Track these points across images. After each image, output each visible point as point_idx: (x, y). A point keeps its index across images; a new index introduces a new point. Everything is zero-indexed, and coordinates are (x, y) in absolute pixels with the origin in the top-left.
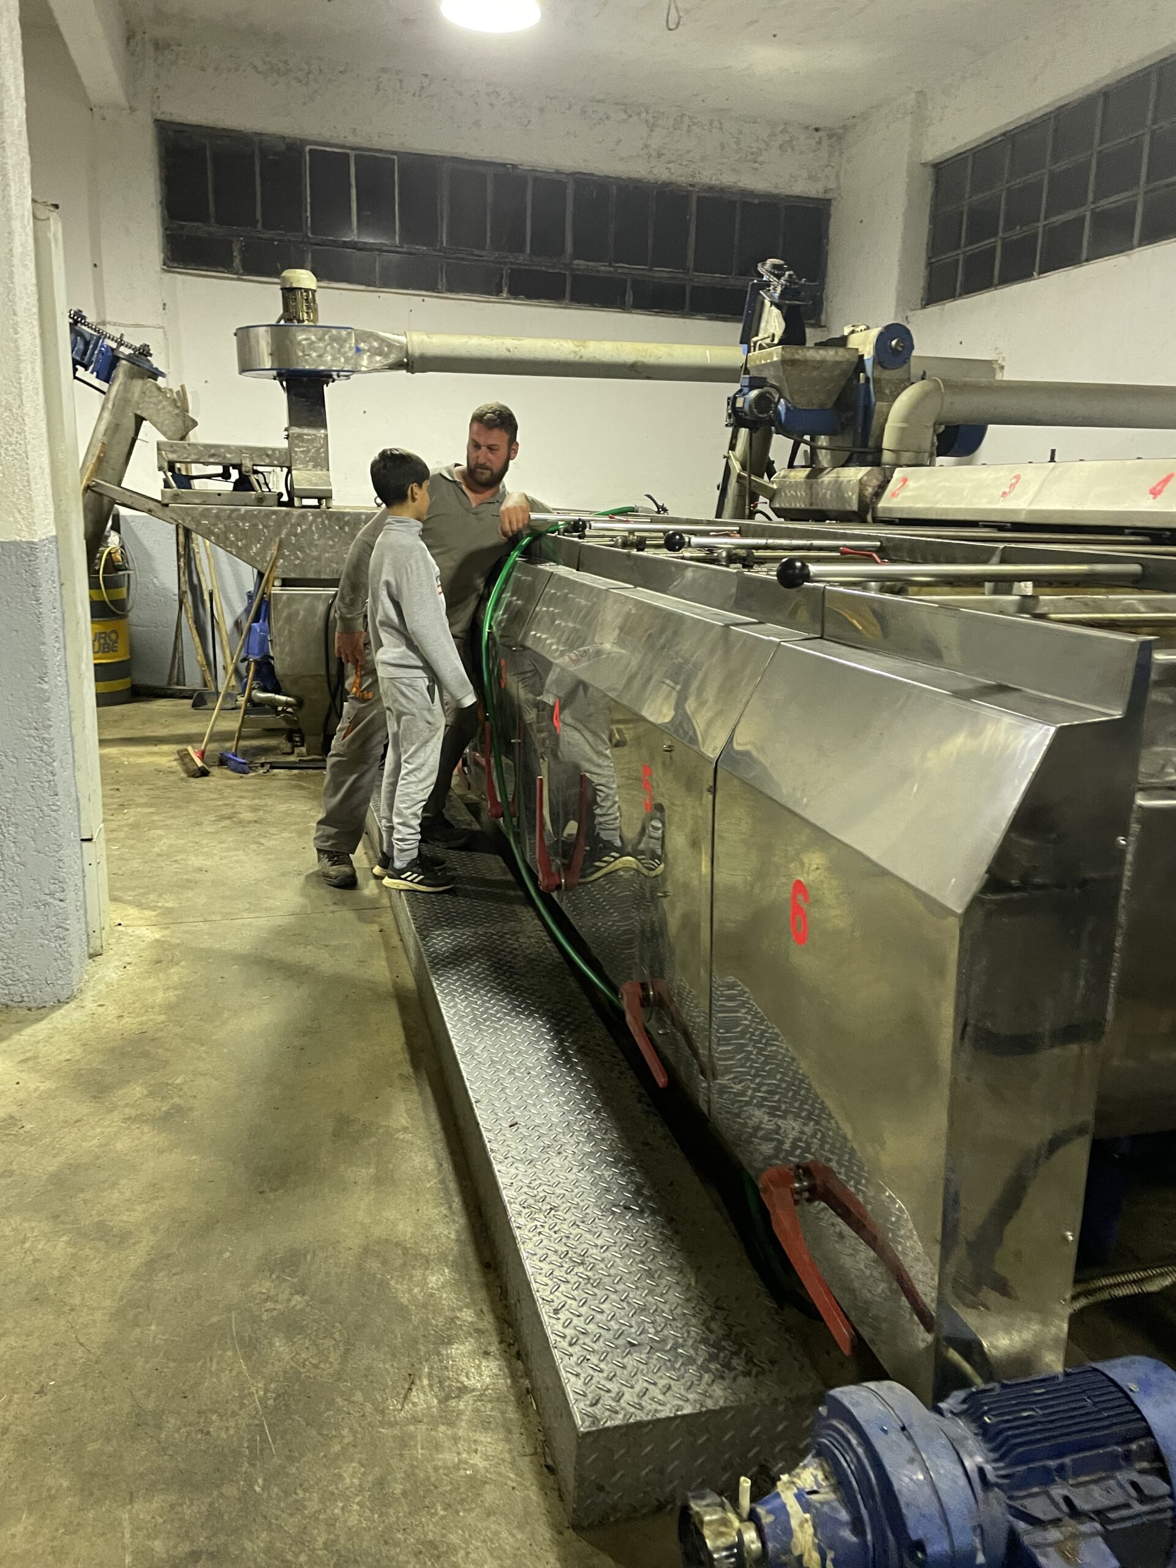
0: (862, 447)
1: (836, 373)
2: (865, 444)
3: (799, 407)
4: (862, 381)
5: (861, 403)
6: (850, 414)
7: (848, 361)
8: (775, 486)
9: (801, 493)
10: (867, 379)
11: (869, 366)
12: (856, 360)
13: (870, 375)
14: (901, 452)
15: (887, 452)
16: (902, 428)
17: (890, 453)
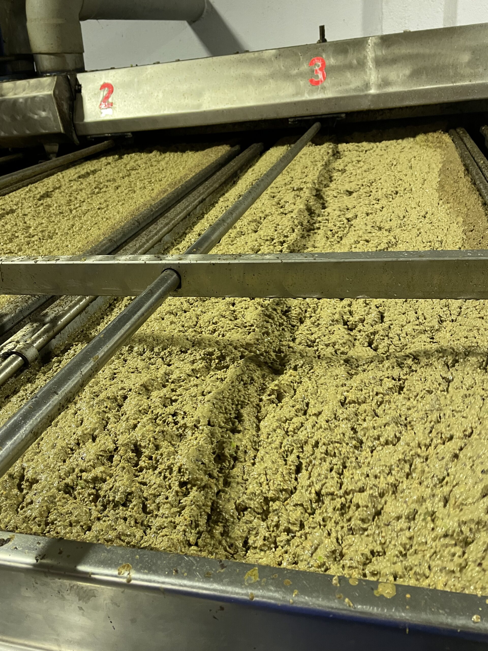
14: (66, 55)
15: (47, 56)
16: (60, 25)
17: (52, 57)
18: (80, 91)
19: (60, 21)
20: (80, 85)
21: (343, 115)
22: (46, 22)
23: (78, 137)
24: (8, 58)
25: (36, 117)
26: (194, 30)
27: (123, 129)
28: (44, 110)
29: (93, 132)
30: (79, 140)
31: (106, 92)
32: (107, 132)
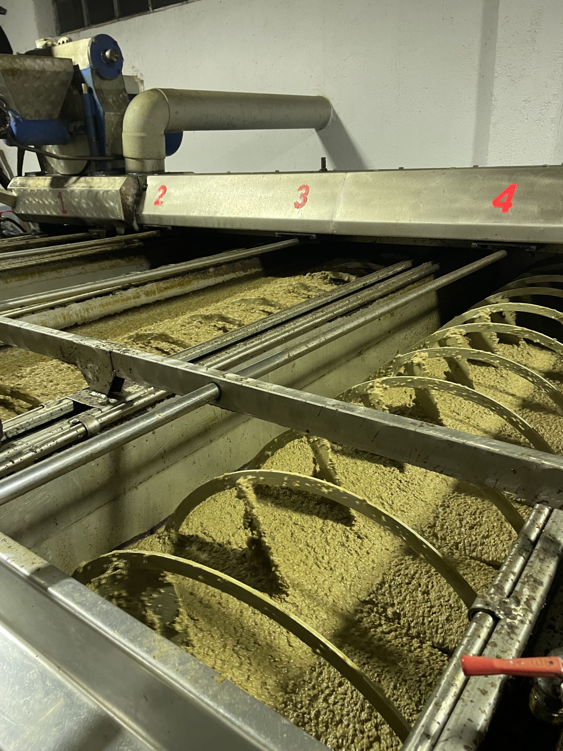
0: (99, 156)
1: (56, 83)
2: (102, 152)
3: (28, 118)
4: (85, 91)
5: (90, 114)
6: (79, 124)
7: (65, 71)
8: (14, 194)
9: (50, 201)
10: (90, 90)
11: (88, 76)
12: (72, 70)
13: (91, 85)
14: (145, 160)
15: (131, 160)
16: (142, 138)
17: (134, 161)
18: (145, 189)
19: (143, 135)
20: (147, 185)
21: (314, 236)
22: (132, 135)
23: (138, 224)
24: (108, 158)
25: (107, 205)
26: (320, 136)
27: (165, 223)
28: (113, 202)
29: (147, 222)
30: (139, 227)
31: (161, 193)
32: (156, 224)
